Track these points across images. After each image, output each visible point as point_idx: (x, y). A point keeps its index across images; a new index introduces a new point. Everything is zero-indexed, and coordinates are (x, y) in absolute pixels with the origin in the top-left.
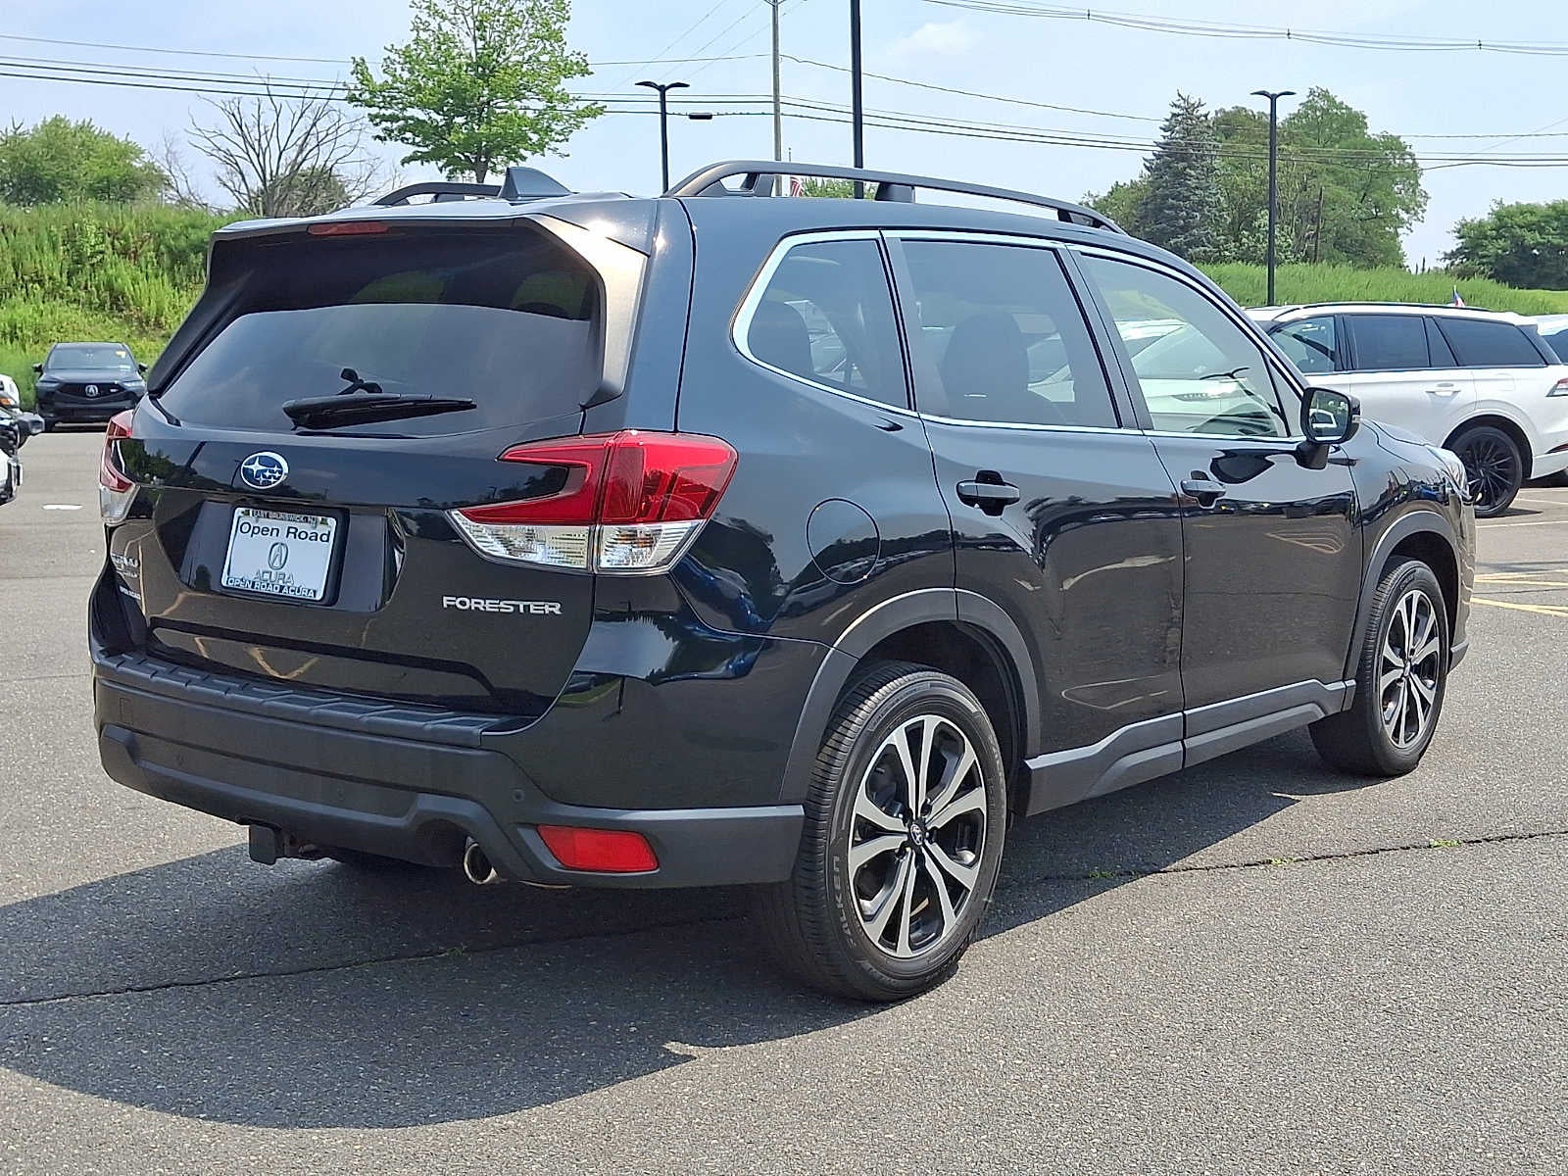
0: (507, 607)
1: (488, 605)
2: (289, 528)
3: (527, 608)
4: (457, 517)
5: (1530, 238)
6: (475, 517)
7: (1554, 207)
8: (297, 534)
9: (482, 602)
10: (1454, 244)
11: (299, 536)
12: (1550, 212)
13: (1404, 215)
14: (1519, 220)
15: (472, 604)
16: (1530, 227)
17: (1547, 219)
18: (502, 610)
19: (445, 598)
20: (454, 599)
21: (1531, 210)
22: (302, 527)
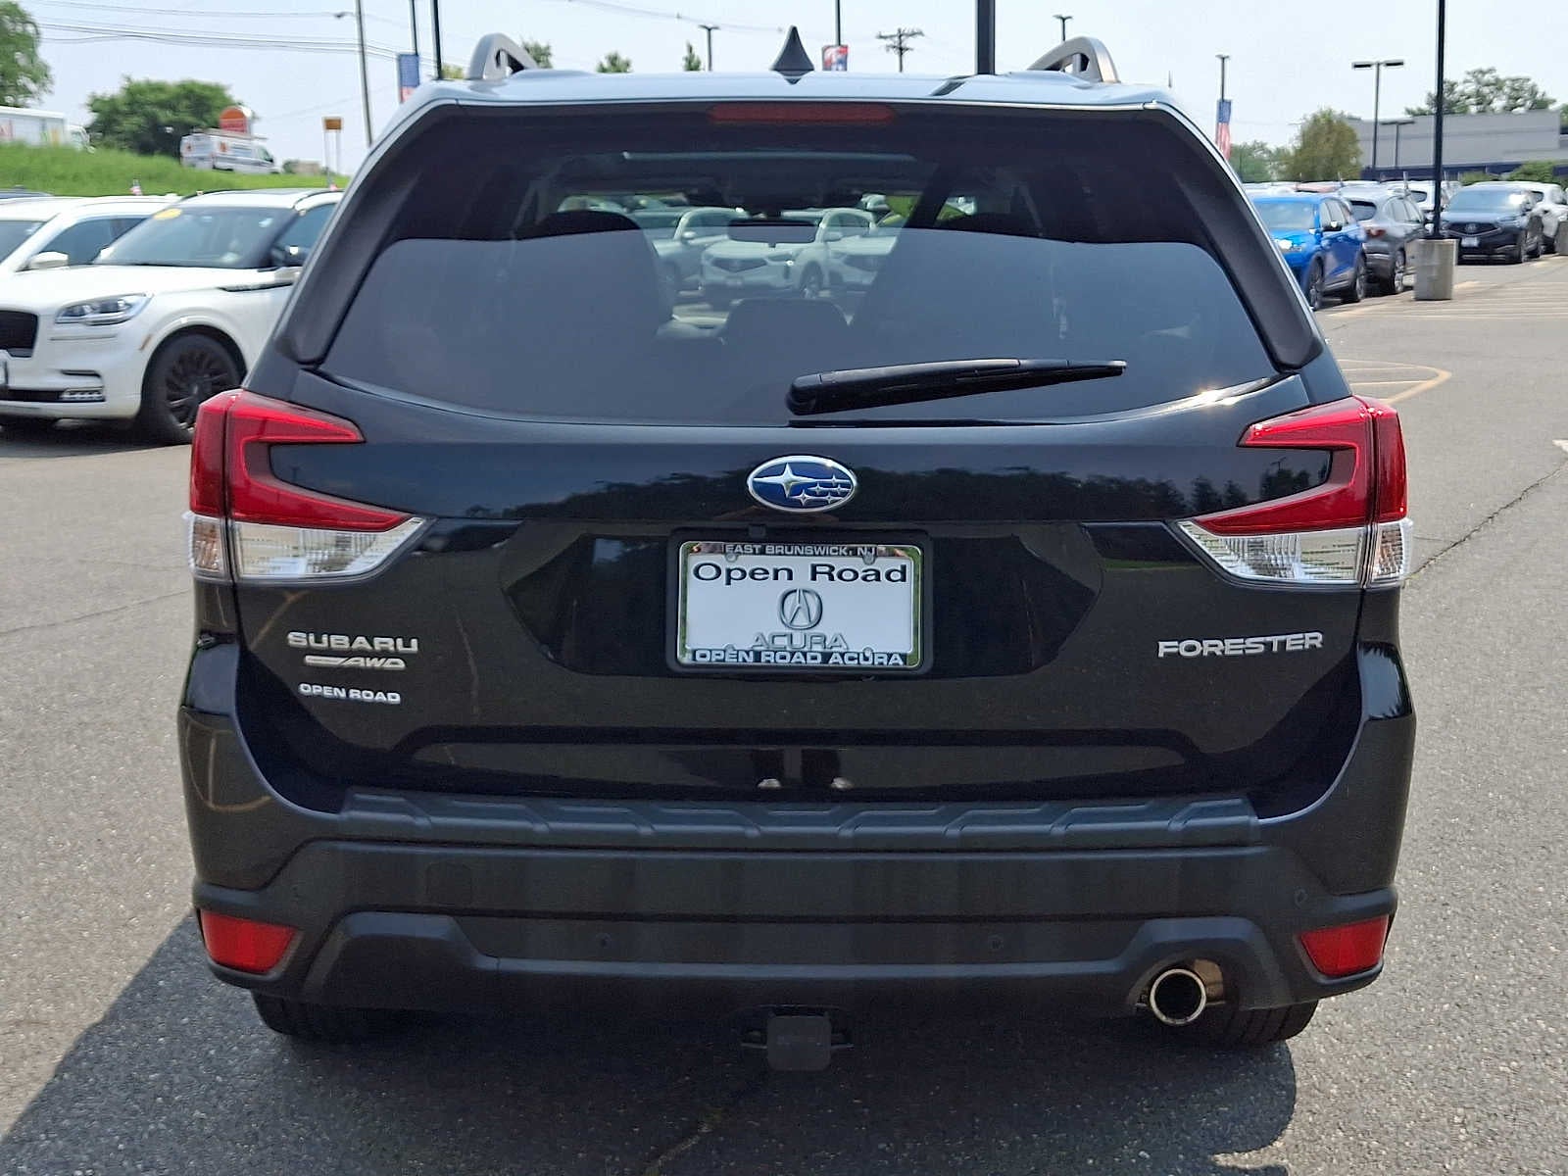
0: (1254, 645)
1: (1231, 647)
2: (814, 567)
3: (1283, 644)
4: (1191, 530)
5: (164, 116)
6: (1219, 528)
7: (182, 86)
8: (835, 573)
9: (1219, 643)
10: (89, 118)
11: (840, 576)
12: (179, 90)
13: (32, 87)
14: (151, 97)
15: (1206, 647)
16: (162, 105)
17: (178, 97)
18: (1247, 651)
19: (1162, 644)
20: (1176, 643)
21: (159, 88)
22: (840, 563)
